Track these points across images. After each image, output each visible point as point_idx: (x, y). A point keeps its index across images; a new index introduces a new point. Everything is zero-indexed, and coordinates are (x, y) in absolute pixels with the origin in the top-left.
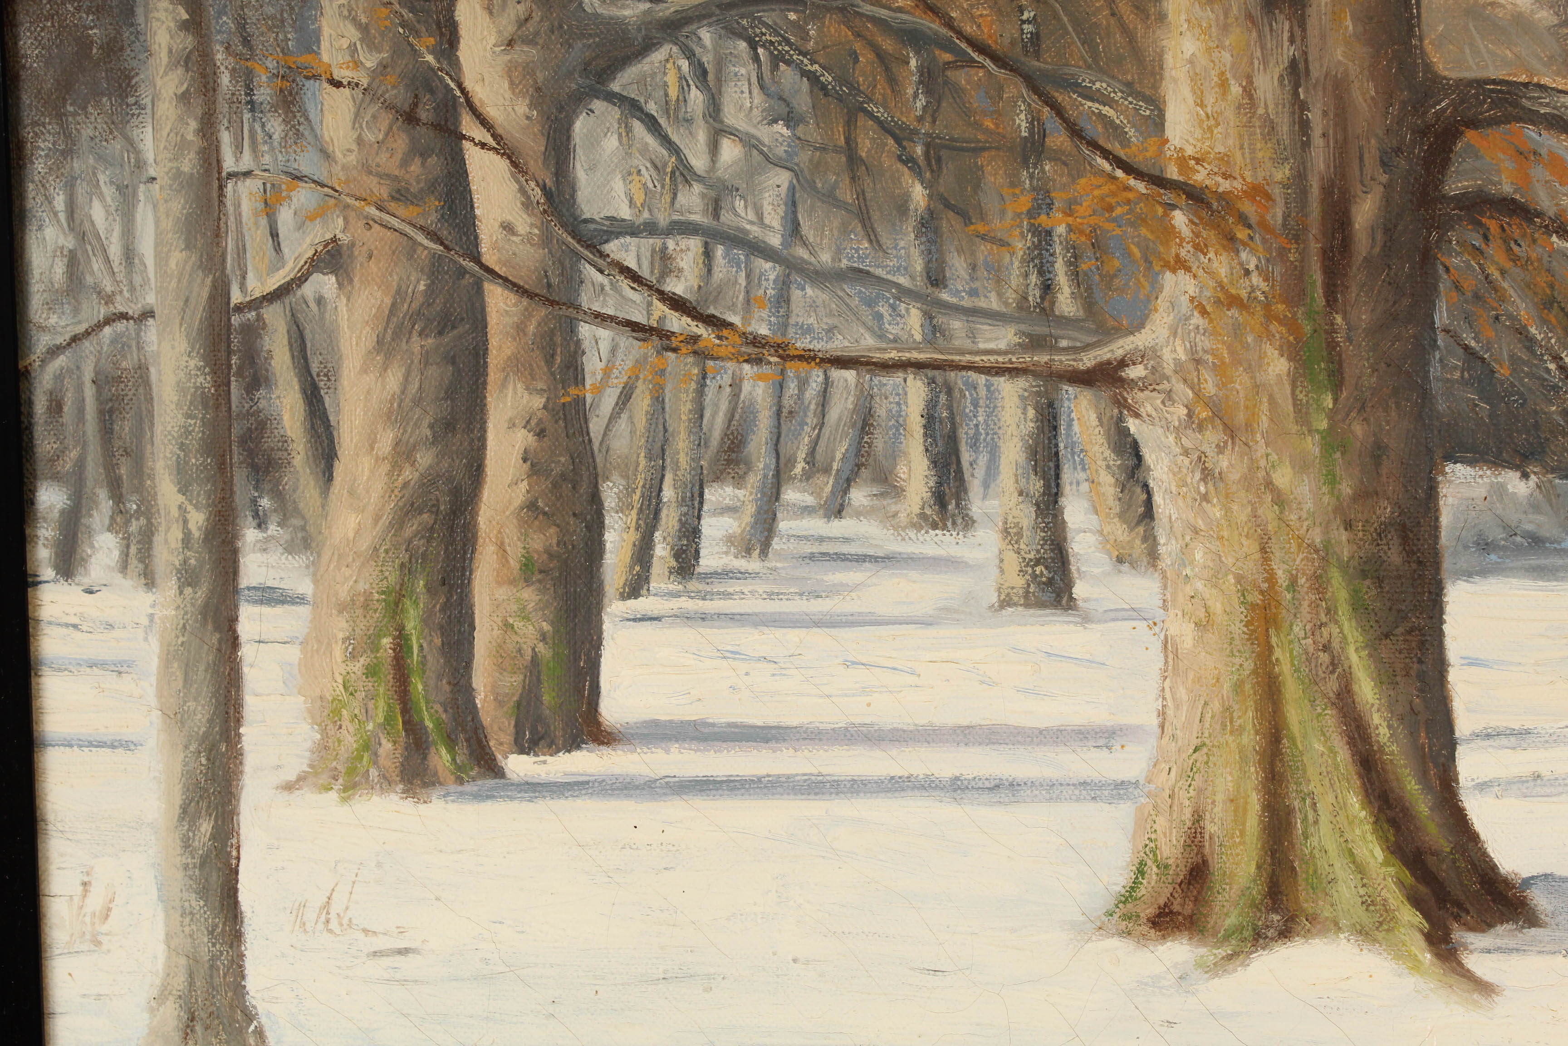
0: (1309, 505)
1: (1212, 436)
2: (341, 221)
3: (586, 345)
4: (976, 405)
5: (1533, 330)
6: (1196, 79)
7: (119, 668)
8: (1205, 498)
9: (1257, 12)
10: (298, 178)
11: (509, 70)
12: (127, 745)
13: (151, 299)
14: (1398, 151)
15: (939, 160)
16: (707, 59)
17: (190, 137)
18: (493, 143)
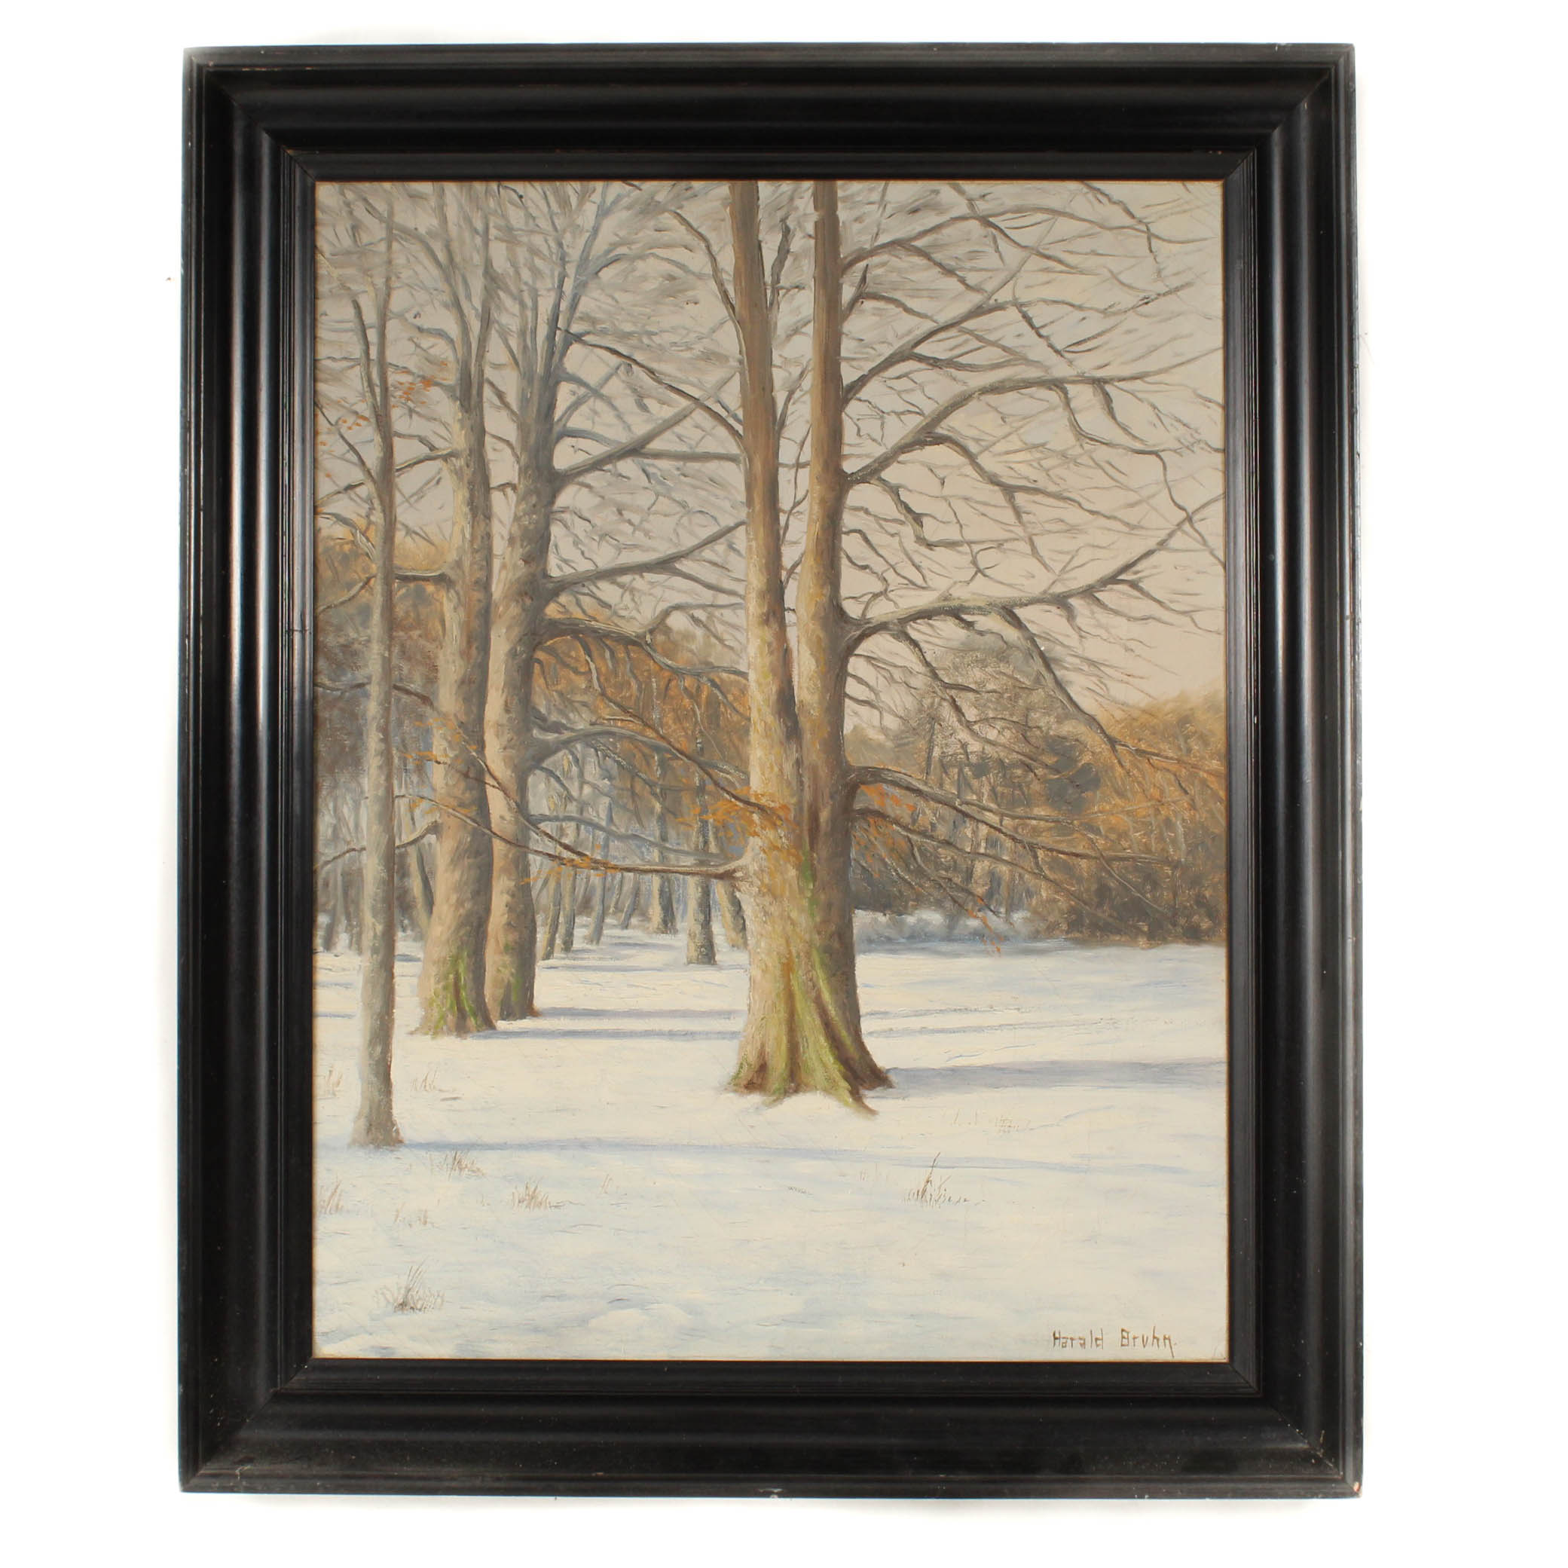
0: (804, 925)
1: (768, 899)
2: (438, 815)
3: (531, 862)
4: (679, 886)
5: (887, 860)
6: (761, 765)
7: (347, 986)
8: (765, 922)
9: (784, 741)
10: (422, 798)
11: (504, 759)
12: (349, 1017)
13: (364, 843)
14: (836, 793)
15: (665, 794)
16: (579, 756)
17: (382, 782)
18: (497, 786)
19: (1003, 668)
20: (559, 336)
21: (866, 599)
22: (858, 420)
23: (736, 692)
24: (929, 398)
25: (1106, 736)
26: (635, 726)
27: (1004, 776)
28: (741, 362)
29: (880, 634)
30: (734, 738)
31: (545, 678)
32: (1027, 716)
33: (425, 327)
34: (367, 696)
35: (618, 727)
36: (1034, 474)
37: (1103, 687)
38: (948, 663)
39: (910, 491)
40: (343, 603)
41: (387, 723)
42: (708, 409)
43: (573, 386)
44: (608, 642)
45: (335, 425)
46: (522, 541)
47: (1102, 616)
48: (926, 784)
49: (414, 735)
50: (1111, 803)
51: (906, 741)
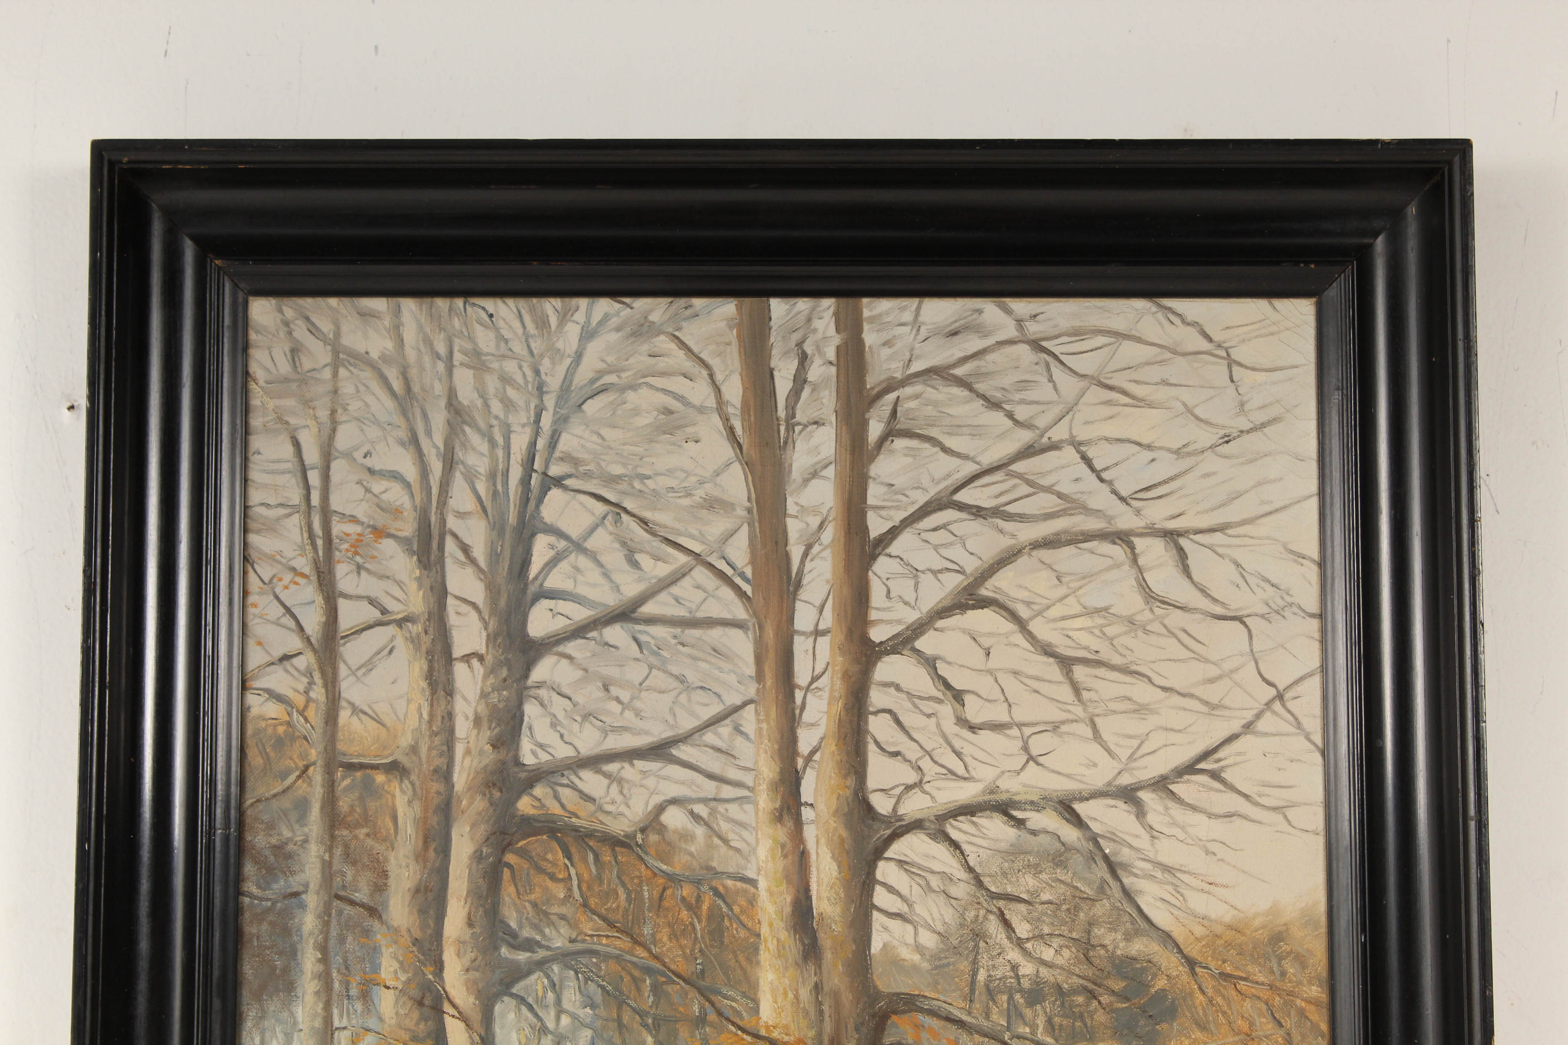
6: (773, 991)
9: (800, 962)
10: (368, 1030)
11: (467, 982)
14: (862, 1024)
15: (659, 1026)
16: (556, 979)
17: (319, 1011)
18: (457, 1015)
19: (1060, 874)
20: (535, 479)
21: (897, 791)
22: (888, 579)
23: (743, 903)
24: (972, 554)
25: (1185, 956)
26: (624, 943)
27: (1063, 1004)
28: (749, 511)
29: (915, 834)
30: (741, 958)
31: (516, 886)
32: (1089, 932)
33: (377, 468)
34: (303, 906)
35: (603, 945)
36: (1095, 643)
37: (1181, 898)
38: (995, 869)
39: (949, 663)
40: (275, 796)
41: (326, 939)
42: (711, 566)
43: (552, 539)
44: (591, 844)
45: (268, 584)
46: (490, 721)
47: (1176, 811)
48: (969, 1013)
49: (359, 954)
50: (1190, 1037)
51: (945, 961)
